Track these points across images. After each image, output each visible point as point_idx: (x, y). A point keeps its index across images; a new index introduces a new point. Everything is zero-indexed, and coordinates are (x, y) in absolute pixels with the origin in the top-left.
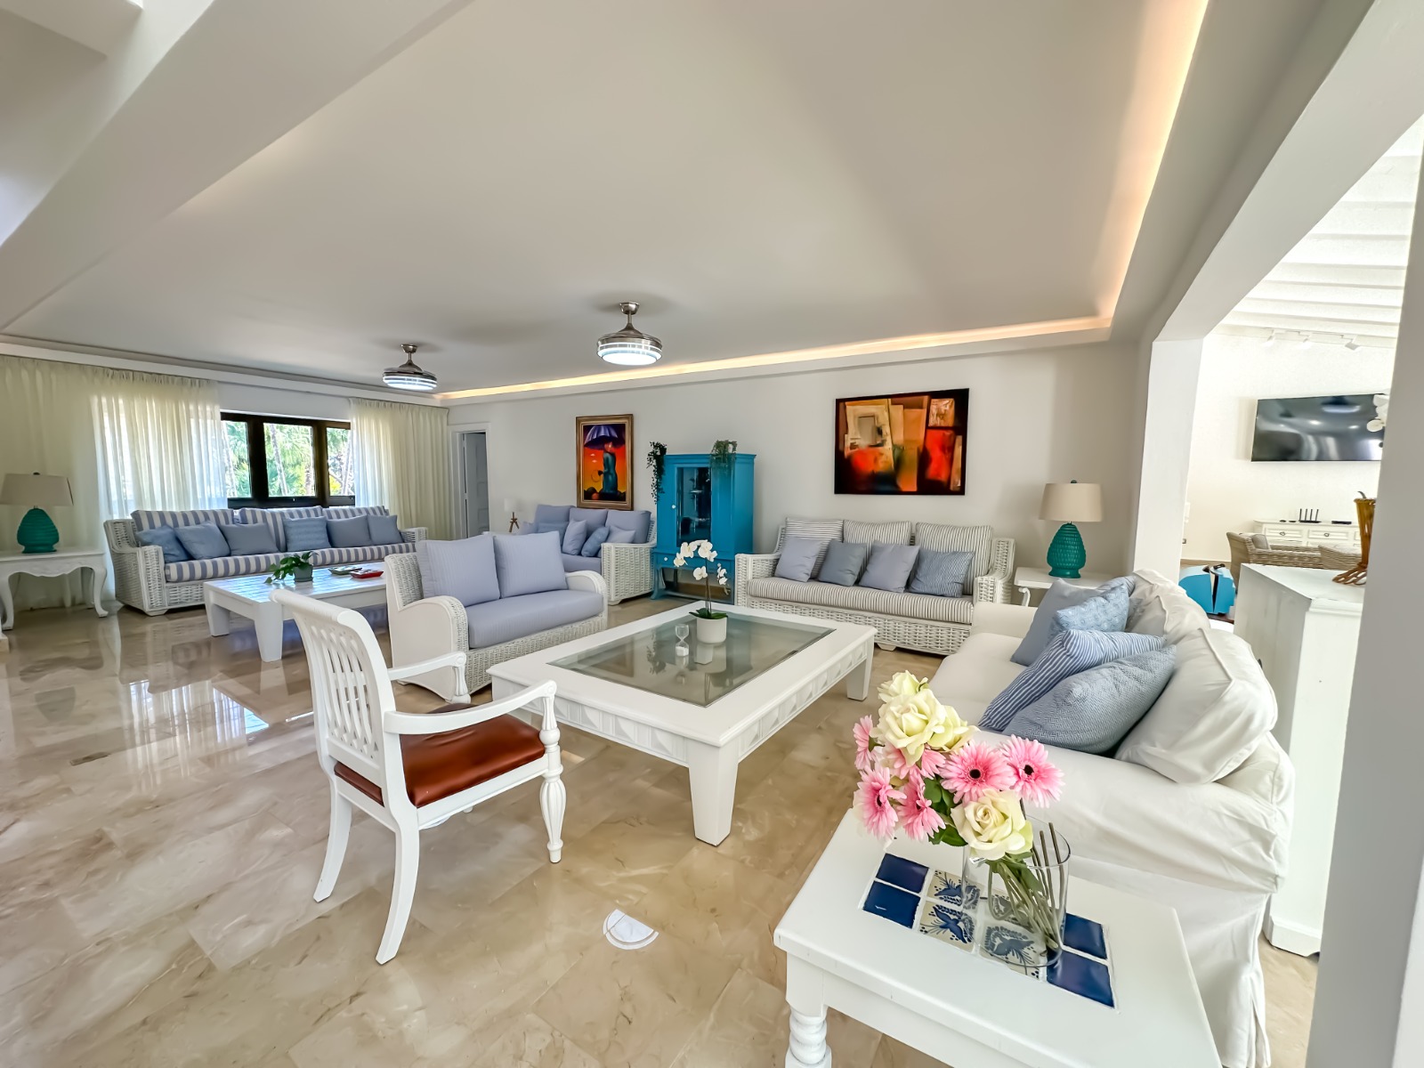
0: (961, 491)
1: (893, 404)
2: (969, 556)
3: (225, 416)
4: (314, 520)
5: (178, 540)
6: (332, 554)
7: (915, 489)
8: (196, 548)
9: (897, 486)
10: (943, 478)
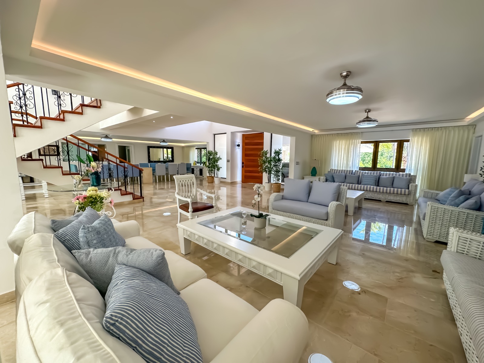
3: (362, 143)
4: (372, 175)
5: (333, 177)
6: (376, 189)
8: (336, 180)
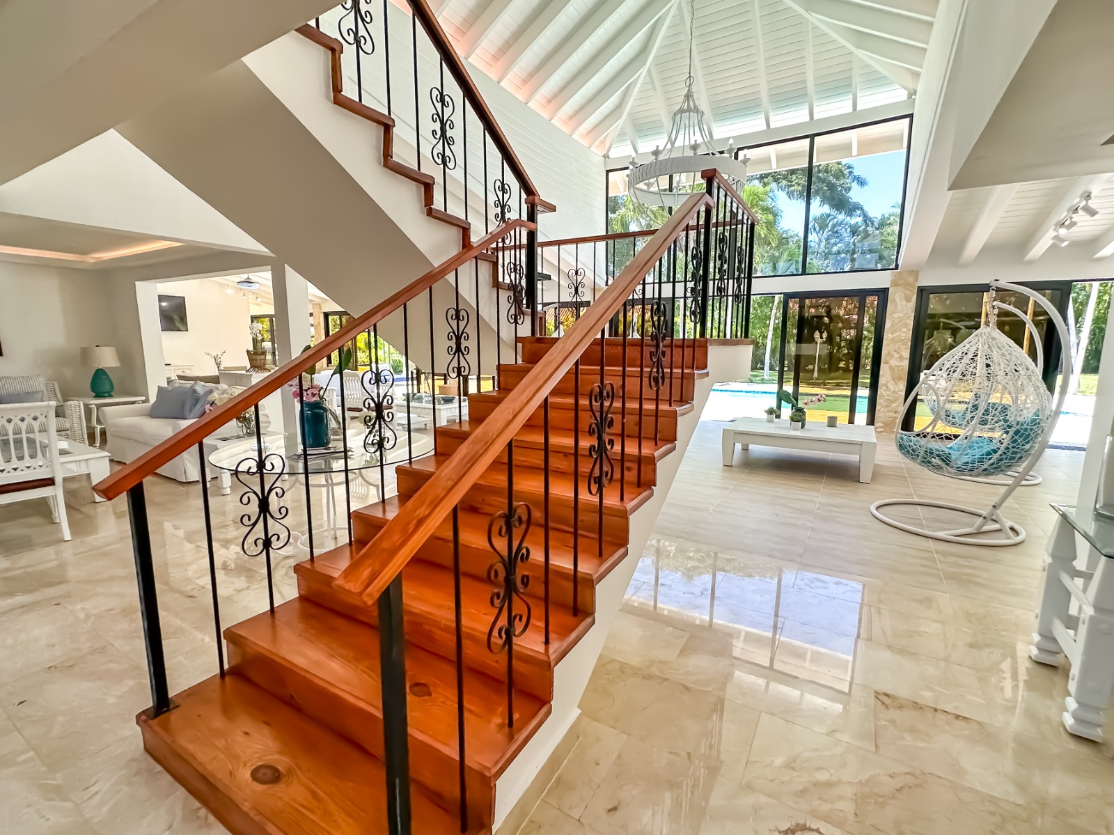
0: (2, 354)
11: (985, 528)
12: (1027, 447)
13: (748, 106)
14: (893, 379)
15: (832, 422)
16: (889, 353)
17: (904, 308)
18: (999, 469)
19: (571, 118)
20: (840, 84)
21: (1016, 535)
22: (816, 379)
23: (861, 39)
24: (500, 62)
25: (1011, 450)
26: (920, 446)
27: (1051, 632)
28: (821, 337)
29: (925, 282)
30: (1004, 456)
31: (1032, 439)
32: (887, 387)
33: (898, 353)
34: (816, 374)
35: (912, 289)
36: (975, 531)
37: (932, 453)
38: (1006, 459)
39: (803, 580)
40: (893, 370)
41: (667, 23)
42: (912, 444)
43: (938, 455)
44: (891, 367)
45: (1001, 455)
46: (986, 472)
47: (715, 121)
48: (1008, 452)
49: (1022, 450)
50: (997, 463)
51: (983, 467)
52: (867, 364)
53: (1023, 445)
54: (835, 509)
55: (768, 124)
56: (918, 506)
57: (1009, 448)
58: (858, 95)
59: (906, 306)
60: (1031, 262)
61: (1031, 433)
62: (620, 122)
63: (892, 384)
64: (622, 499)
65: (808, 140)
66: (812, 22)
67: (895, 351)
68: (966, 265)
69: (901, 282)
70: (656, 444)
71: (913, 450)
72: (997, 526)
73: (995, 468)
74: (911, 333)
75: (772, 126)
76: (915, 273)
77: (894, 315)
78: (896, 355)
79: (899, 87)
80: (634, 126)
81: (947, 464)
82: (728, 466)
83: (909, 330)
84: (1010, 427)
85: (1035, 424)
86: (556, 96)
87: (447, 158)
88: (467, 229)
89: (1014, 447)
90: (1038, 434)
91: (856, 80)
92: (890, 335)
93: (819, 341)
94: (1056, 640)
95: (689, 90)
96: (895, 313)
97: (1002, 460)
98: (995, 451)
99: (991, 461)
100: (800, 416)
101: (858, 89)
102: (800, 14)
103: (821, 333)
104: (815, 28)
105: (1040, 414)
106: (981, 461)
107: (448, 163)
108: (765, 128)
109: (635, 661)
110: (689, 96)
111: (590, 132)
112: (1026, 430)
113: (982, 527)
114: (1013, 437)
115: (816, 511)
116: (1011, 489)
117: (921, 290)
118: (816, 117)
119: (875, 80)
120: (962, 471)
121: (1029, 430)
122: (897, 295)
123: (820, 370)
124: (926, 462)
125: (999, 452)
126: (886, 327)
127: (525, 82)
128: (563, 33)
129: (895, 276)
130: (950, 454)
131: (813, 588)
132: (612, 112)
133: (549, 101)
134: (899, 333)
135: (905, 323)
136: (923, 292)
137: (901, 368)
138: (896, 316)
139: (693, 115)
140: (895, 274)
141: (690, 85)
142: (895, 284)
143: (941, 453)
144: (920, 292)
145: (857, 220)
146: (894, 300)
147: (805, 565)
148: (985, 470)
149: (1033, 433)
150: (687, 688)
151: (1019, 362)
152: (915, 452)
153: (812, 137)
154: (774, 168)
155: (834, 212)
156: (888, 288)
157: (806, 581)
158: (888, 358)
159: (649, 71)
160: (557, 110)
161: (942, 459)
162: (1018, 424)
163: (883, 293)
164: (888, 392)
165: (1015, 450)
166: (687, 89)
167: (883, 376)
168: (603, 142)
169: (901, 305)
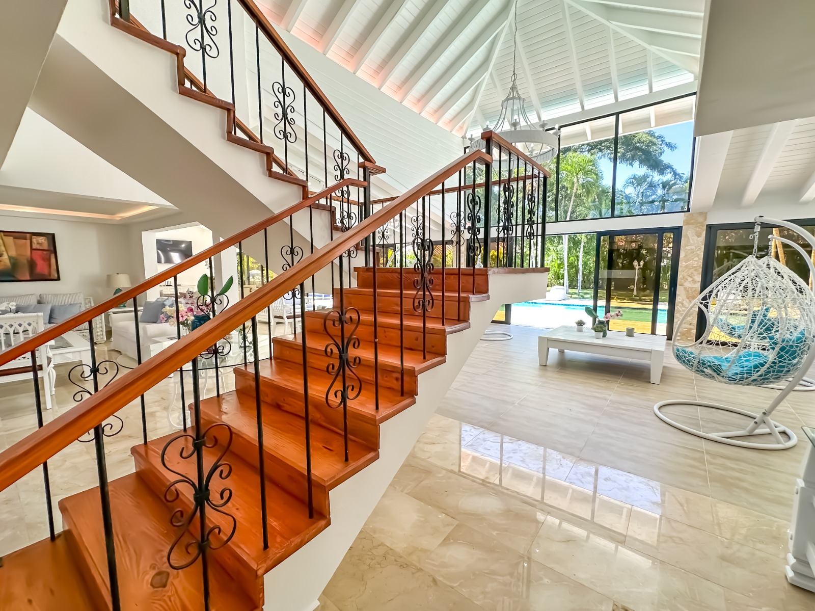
0: (58, 279)
1: (5, 235)
2: (79, 305)
7: (28, 278)
9: (14, 277)
10: (46, 272)
11: (757, 431)
12: (795, 361)
13: (567, 95)
14: (688, 298)
15: (630, 333)
16: (684, 278)
17: (696, 242)
18: (768, 380)
19: (436, 111)
20: (638, 74)
21: (787, 439)
22: (635, 296)
23: (653, 37)
24: (380, 75)
25: (778, 364)
26: (694, 358)
27: (805, 556)
28: (639, 265)
29: (714, 220)
30: (771, 369)
31: (798, 355)
32: (682, 304)
33: (691, 277)
34: (635, 293)
35: (701, 227)
36: (748, 434)
37: (705, 364)
38: (774, 372)
39: (576, 474)
40: (688, 291)
41: (502, 40)
42: (687, 355)
43: (710, 366)
44: (685, 288)
45: (768, 368)
46: (755, 382)
47: (542, 107)
48: (775, 366)
49: (789, 364)
50: (765, 375)
51: (752, 378)
52: (665, 286)
53: (790, 360)
54: (622, 407)
55: (583, 107)
56: (698, 407)
57: (776, 363)
58: (653, 81)
59: (697, 240)
60: (806, 203)
61: (798, 349)
62: (472, 113)
63: (686, 302)
64: (377, 408)
65: (614, 117)
66: (613, 30)
67: (689, 276)
68: (748, 207)
69: (692, 221)
70: (424, 358)
71: (687, 360)
72: (767, 430)
73: (763, 379)
74: (702, 261)
75: (586, 108)
76: (704, 214)
77: (687, 248)
78: (690, 279)
79: (687, 72)
80: (483, 115)
81: (718, 374)
82: (544, 366)
83: (700, 259)
84: (776, 344)
85: (801, 342)
86: (423, 96)
87: (288, 134)
88: (305, 186)
89: (780, 362)
90: (804, 351)
91: (651, 68)
92: (684, 263)
93: (637, 267)
94: (809, 564)
95: (513, 84)
96: (688, 246)
97: (769, 372)
98: (762, 365)
99: (759, 373)
100: (601, 327)
101: (653, 76)
102: (603, 24)
103: (639, 262)
104: (615, 33)
105: (805, 333)
106: (749, 373)
107: (289, 138)
108: (580, 110)
109: (400, 547)
110: (513, 88)
111: (451, 121)
112: (792, 347)
113: (755, 430)
114: (779, 353)
115: (605, 408)
116: (785, 394)
117: (710, 228)
118: (620, 99)
119: (667, 68)
120: (732, 380)
121: (794, 347)
122: (689, 232)
123: (637, 290)
124: (700, 371)
125: (767, 366)
126: (680, 257)
127: (400, 88)
128: (425, 52)
129: (687, 217)
130: (720, 365)
131: (583, 483)
132: (466, 106)
133: (419, 100)
134: (692, 261)
135: (697, 254)
136: (712, 230)
137: (694, 289)
138: (688, 248)
139: (517, 101)
140: (687, 215)
141: (515, 80)
142: (687, 223)
143: (712, 364)
144: (709, 229)
145: (668, 177)
146: (687, 236)
147: (581, 459)
148: (754, 380)
149: (800, 350)
150: (434, 581)
151: (784, 287)
152: (690, 362)
153: (617, 114)
154: (590, 139)
155: (649, 172)
156: (682, 227)
157: (578, 475)
158: (683, 281)
159: (491, 74)
160: (424, 107)
161: (714, 369)
162: (783, 341)
163: (677, 231)
164: (683, 308)
165: (781, 364)
166: (512, 83)
167: (679, 295)
168: (461, 128)
169: (692, 239)
